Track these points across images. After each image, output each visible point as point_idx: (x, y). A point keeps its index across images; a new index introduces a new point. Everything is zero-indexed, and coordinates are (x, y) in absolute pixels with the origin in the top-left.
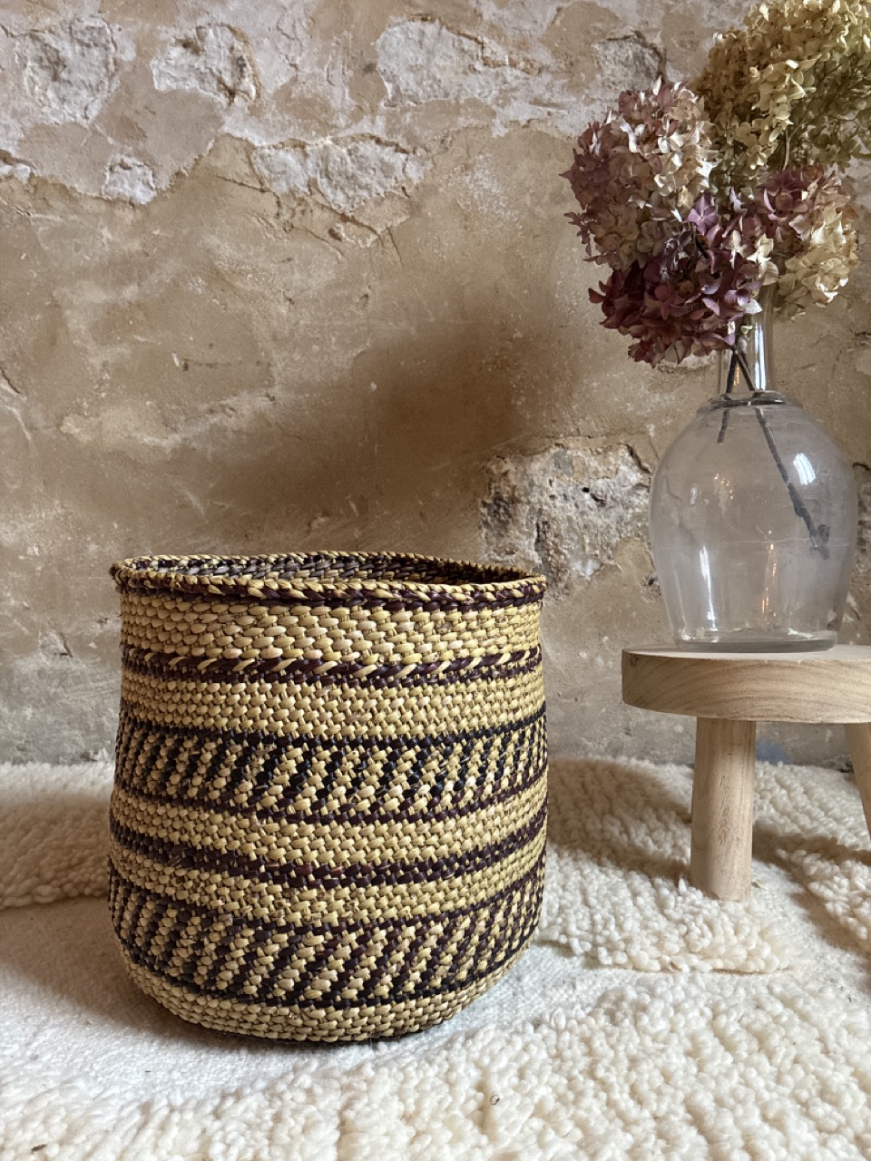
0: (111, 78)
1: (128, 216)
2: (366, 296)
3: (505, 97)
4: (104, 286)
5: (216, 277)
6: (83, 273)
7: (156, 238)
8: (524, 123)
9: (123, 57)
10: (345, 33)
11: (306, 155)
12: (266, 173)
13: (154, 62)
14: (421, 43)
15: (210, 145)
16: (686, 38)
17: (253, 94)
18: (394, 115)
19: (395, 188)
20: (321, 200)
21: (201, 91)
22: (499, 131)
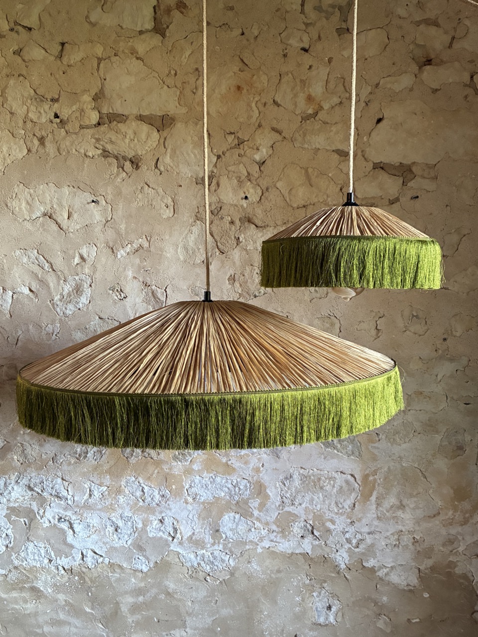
0: (135, 533)
1: (140, 575)
2: (217, 600)
3: (261, 539)
4: (133, 597)
5: (168, 594)
6: (126, 593)
7: (149, 582)
8: (267, 547)
9: (139, 527)
10: (210, 519)
11: (197, 555)
12: (184, 560)
13: (148, 527)
14: (234, 520)
15: (166, 553)
16: (320, 522)
17: (180, 539)
18: (225, 544)
19: (226, 567)
20: (202, 569)
21: (163, 536)
22: (259, 550)
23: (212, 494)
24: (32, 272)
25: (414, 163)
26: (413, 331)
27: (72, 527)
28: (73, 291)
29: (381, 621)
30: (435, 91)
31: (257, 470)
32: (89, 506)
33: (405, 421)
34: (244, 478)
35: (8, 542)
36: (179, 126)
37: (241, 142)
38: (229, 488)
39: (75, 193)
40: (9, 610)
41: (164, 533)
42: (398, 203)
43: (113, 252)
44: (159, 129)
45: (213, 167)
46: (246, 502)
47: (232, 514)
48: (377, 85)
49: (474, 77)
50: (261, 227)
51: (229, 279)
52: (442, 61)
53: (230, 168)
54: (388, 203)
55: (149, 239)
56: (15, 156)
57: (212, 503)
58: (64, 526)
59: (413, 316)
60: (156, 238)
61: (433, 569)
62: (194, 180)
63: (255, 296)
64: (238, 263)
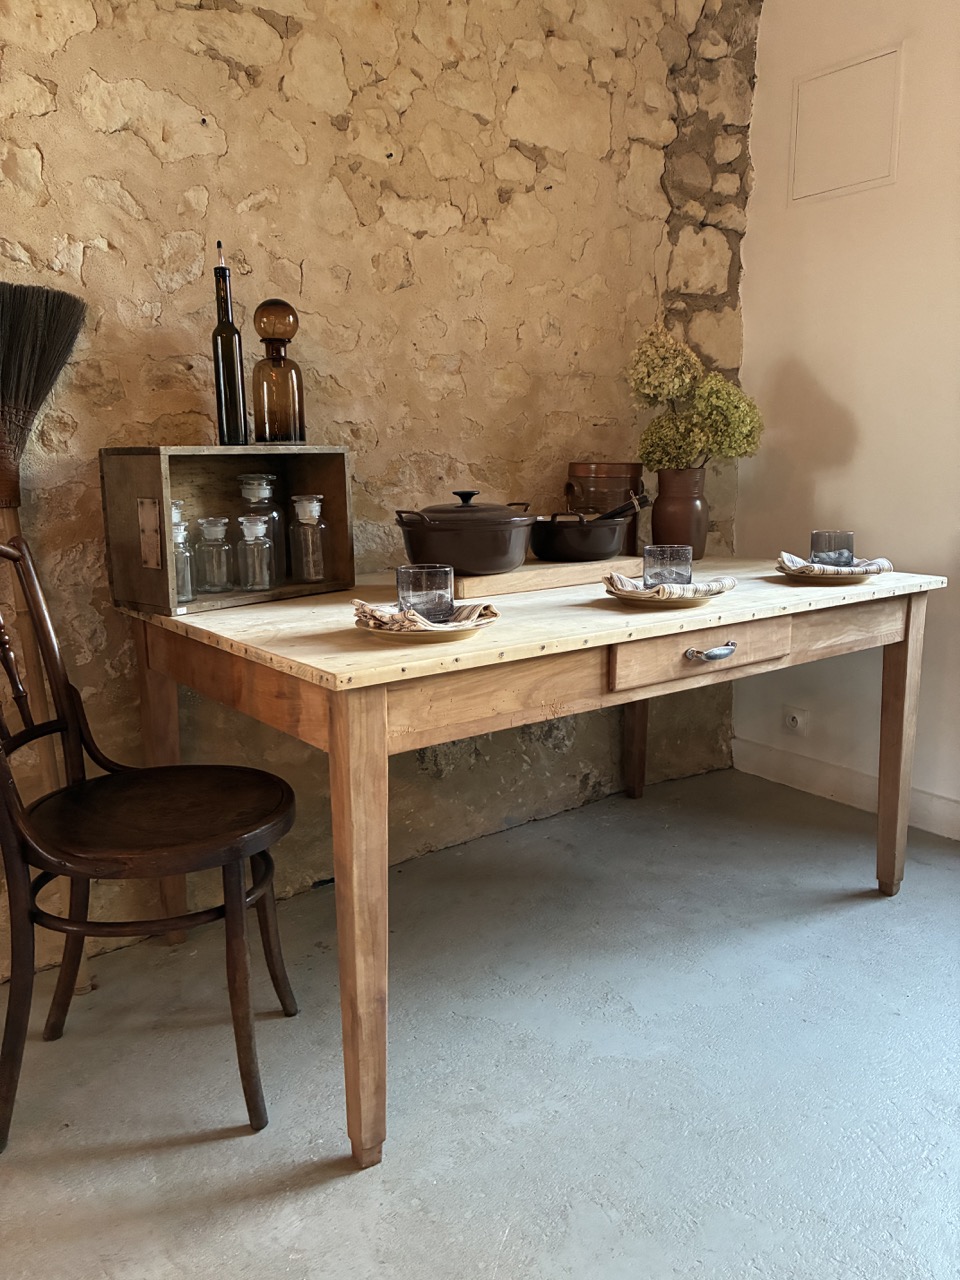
23: (364, 546)
24: (114, 218)
25: (546, 148)
30: (561, 68)
36: (307, 36)
37: (379, 80)
38: (381, 538)
39: (173, 102)
42: (534, 192)
43: (230, 202)
44: (283, 35)
45: (349, 105)
48: (511, 45)
49: (593, 62)
50: (404, 198)
51: (373, 261)
52: (564, 36)
53: (370, 112)
54: (524, 190)
55: (278, 190)
56: (80, 25)
59: (551, 325)
60: (287, 190)
62: (329, 118)
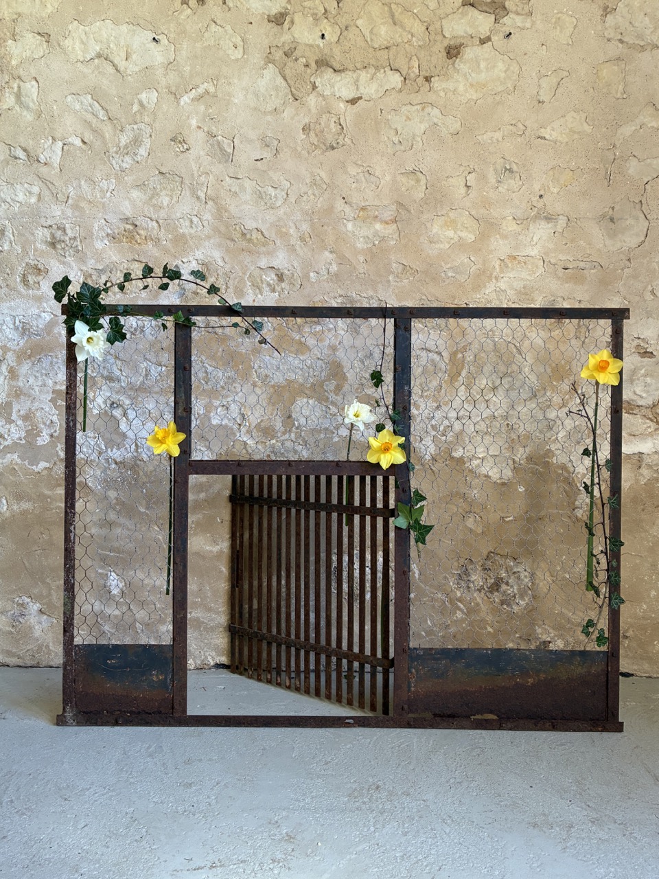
23: (284, 376)
24: (85, 121)
26: (505, 187)
27: (125, 414)
28: (130, 142)
29: (471, 520)
31: (334, 349)
32: (145, 388)
33: (498, 289)
34: (318, 359)
35: (53, 431)
39: (134, 31)
40: (52, 509)
41: (229, 420)
42: (490, 43)
43: (176, 98)
45: (287, 3)
46: (321, 385)
47: (305, 400)
50: (339, 71)
51: (303, 129)
53: (305, 4)
54: (478, 43)
55: (215, 82)
57: (283, 387)
58: (117, 413)
59: (506, 169)
60: (223, 81)
61: (530, 459)
62: (266, 17)
63: (333, 148)
64: (314, 111)
